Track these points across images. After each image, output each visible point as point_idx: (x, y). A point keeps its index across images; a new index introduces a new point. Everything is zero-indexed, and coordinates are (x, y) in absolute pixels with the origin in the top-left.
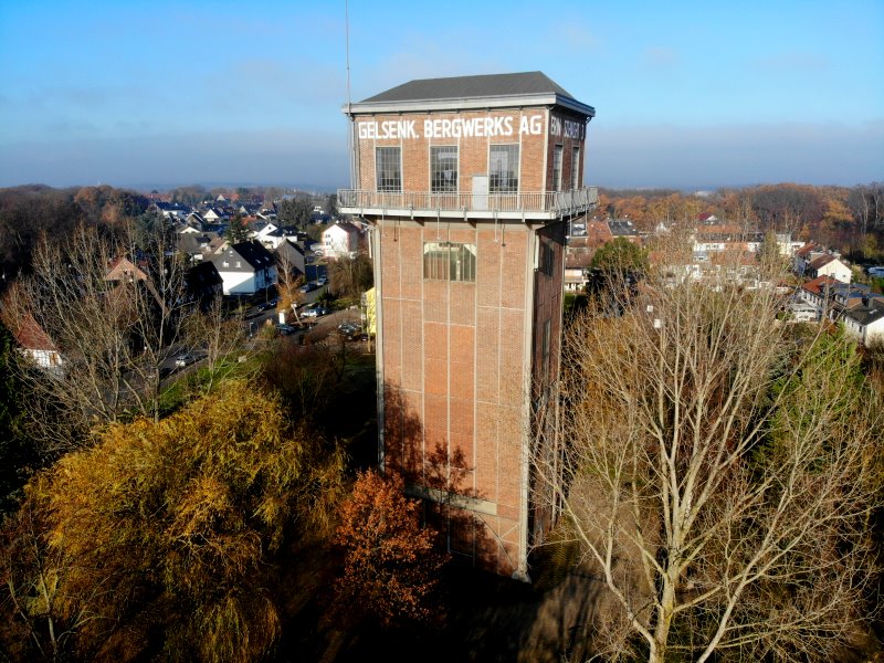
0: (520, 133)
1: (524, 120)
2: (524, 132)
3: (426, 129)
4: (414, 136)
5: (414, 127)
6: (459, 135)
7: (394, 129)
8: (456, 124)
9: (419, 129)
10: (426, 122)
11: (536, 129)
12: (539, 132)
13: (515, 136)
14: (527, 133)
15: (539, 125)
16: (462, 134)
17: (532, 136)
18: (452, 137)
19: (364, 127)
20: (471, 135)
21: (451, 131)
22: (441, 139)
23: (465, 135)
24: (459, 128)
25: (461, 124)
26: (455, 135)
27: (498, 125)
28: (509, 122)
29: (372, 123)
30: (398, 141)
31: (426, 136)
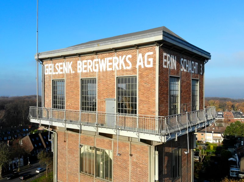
0: (137, 67)
1: (140, 56)
2: (140, 67)
3: (78, 67)
4: (72, 72)
5: (72, 66)
6: (97, 70)
7: (61, 68)
8: (95, 62)
9: (75, 67)
10: (79, 62)
11: (149, 63)
12: (151, 66)
13: (134, 70)
14: (143, 67)
15: (151, 60)
16: (99, 69)
17: (146, 69)
18: (93, 72)
19: (47, 67)
20: (104, 70)
21: (92, 67)
22: (87, 73)
23: (101, 70)
24: (97, 65)
25: (98, 63)
26: (95, 70)
27: (122, 62)
28: (129, 59)
29: (51, 65)
30: (63, 75)
31: (78, 71)
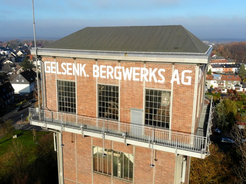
1: (175, 72)
2: (175, 83)
3: (94, 71)
4: (85, 75)
5: (85, 69)
6: (120, 78)
7: (71, 69)
8: (118, 70)
9: (89, 70)
10: (94, 66)
11: (186, 80)
12: (189, 83)
13: (168, 84)
14: (178, 83)
15: (189, 78)
16: (123, 77)
17: (183, 86)
18: (114, 79)
19: (49, 65)
20: (130, 79)
21: (113, 74)
22: (106, 79)
23: (125, 79)
24: (120, 73)
25: (121, 70)
26: (116, 78)
27: (152, 74)
28: (162, 72)
29: (54, 63)
30: (73, 77)
31: (94, 76)
